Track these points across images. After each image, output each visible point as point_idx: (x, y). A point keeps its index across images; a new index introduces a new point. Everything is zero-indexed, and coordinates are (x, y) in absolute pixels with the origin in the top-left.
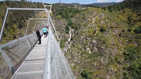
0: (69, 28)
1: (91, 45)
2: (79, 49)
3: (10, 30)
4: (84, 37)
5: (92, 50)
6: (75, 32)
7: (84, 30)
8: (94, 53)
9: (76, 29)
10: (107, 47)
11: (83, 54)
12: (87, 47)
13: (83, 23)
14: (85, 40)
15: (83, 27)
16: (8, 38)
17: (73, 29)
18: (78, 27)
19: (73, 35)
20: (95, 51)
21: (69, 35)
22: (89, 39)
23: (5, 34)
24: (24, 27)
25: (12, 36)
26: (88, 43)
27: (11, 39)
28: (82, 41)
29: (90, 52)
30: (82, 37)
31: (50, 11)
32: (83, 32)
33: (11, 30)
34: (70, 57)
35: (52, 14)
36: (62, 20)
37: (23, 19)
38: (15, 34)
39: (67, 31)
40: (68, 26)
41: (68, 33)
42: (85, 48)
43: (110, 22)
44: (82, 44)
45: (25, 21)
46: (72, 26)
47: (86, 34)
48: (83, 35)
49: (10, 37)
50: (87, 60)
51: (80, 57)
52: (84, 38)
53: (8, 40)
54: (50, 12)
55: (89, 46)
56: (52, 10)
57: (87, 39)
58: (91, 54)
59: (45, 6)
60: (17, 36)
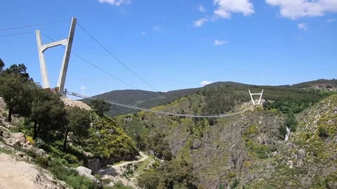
1: (296, 156)
2: (277, 160)
4: (291, 144)
5: (294, 164)
8: (296, 168)
10: (317, 161)
11: (280, 168)
12: (289, 158)
13: (301, 123)
14: (291, 148)
16: (195, 135)
20: (298, 166)
22: (297, 146)
23: (193, 130)
24: (215, 124)
25: (199, 134)
26: (293, 153)
27: (197, 137)
28: (287, 150)
29: (291, 167)
30: (288, 144)
31: (260, 102)
33: (200, 126)
34: (262, 170)
36: (277, 117)
38: (204, 132)
39: (282, 136)
44: (285, 154)
46: (292, 126)
47: (296, 139)
50: (281, 176)
51: (274, 171)
53: (194, 138)
55: (293, 157)
57: (293, 147)
58: (292, 170)
59: (251, 95)
60: (205, 135)
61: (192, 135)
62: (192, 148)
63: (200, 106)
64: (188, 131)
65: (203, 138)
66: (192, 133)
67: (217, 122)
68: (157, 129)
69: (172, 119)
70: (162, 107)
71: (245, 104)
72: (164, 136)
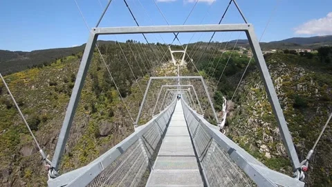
0: (222, 99)
1: (271, 137)
2: (242, 146)
3: (104, 100)
4: (256, 120)
5: (272, 151)
6: (235, 107)
7: (256, 104)
8: (277, 157)
9: (238, 100)
12: (260, 142)
13: (254, 89)
14: (257, 126)
15: (253, 97)
16: (100, 115)
17: (230, 101)
18: (242, 98)
19: (231, 114)
20: (280, 153)
21: (222, 114)
22: (267, 124)
23: (96, 107)
24: (129, 95)
25: (107, 112)
26: (265, 134)
27: (104, 117)
28: (250, 128)
29: (268, 155)
30: (250, 120)
31: (183, 62)
32: (252, 109)
33: (106, 99)
35: (185, 67)
37: (128, 79)
38: (113, 108)
39: (218, 106)
40: (221, 94)
41: (219, 110)
42: (256, 144)
43: (319, 87)
44: (249, 135)
45: (131, 83)
46: (228, 93)
47: (260, 113)
48: (252, 114)
49: (102, 114)
52: (254, 121)
53: (100, 119)
54: (181, 64)
55: (266, 140)
56: (187, 59)
57: (261, 125)
58: (271, 159)
59: (172, 52)
60: (117, 112)
61: (95, 115)
62: (98, 136)
63: (99, 69)
64: (86, 108)
65: (114, 118)
66: (94, 110)
67: (130, 93)
68: (30, 108)
69: (56, 90)
70: (36, 70)
71: (164, 65)
72: (45, 120)
